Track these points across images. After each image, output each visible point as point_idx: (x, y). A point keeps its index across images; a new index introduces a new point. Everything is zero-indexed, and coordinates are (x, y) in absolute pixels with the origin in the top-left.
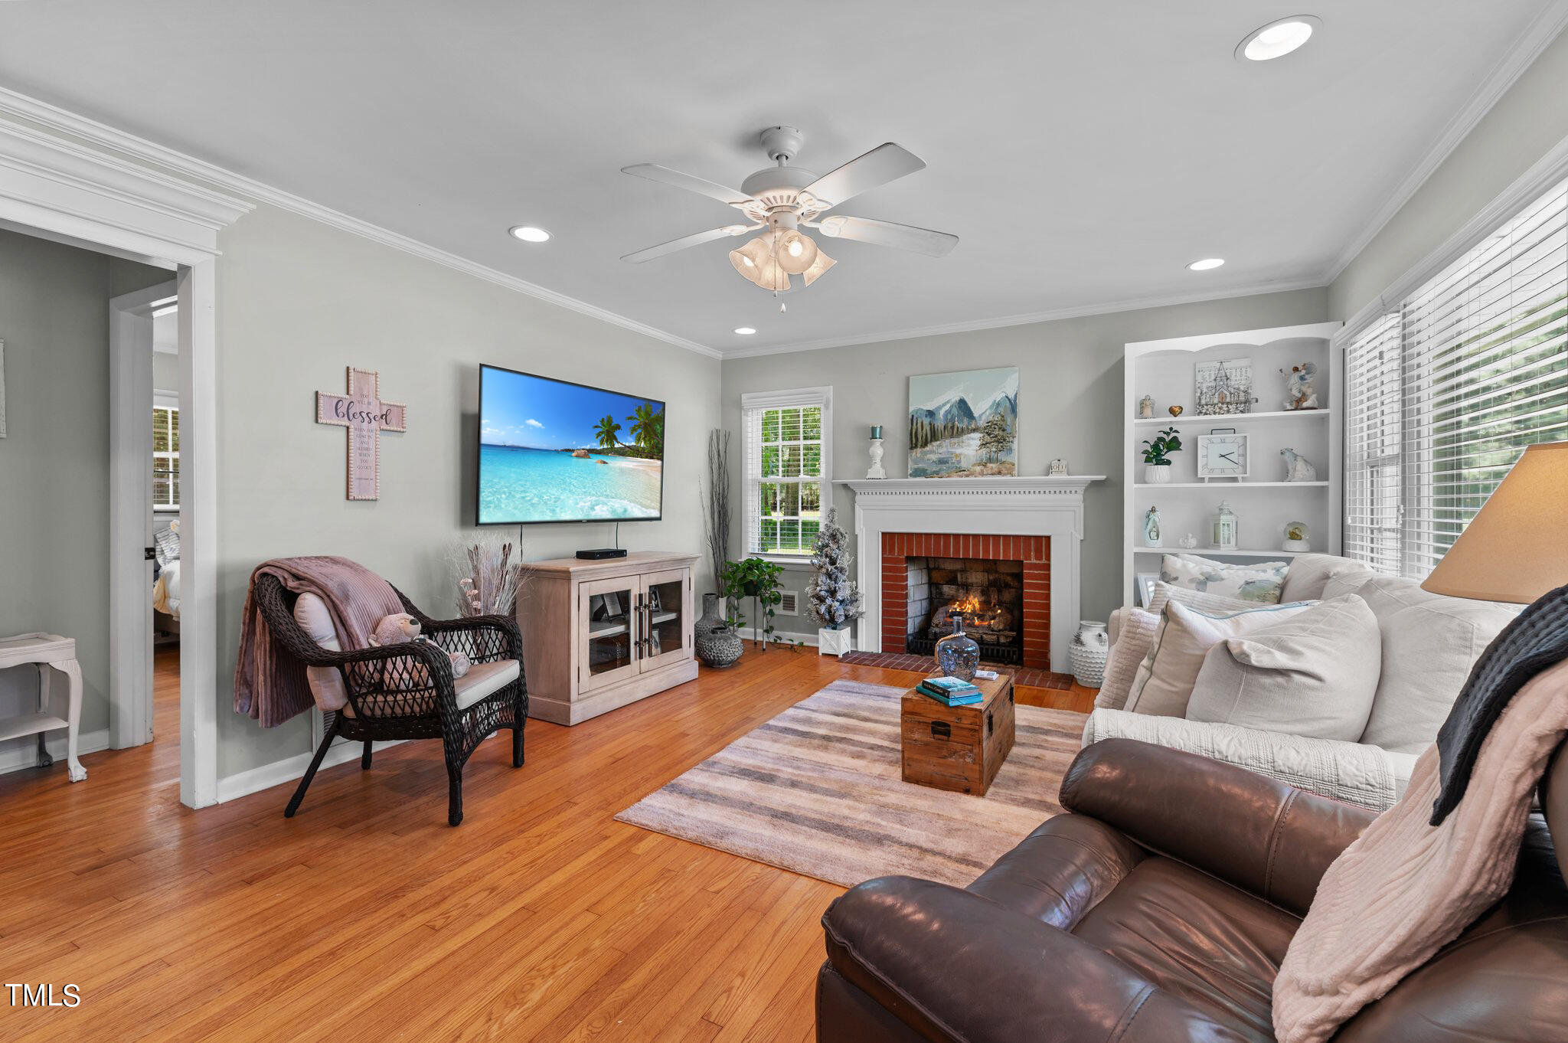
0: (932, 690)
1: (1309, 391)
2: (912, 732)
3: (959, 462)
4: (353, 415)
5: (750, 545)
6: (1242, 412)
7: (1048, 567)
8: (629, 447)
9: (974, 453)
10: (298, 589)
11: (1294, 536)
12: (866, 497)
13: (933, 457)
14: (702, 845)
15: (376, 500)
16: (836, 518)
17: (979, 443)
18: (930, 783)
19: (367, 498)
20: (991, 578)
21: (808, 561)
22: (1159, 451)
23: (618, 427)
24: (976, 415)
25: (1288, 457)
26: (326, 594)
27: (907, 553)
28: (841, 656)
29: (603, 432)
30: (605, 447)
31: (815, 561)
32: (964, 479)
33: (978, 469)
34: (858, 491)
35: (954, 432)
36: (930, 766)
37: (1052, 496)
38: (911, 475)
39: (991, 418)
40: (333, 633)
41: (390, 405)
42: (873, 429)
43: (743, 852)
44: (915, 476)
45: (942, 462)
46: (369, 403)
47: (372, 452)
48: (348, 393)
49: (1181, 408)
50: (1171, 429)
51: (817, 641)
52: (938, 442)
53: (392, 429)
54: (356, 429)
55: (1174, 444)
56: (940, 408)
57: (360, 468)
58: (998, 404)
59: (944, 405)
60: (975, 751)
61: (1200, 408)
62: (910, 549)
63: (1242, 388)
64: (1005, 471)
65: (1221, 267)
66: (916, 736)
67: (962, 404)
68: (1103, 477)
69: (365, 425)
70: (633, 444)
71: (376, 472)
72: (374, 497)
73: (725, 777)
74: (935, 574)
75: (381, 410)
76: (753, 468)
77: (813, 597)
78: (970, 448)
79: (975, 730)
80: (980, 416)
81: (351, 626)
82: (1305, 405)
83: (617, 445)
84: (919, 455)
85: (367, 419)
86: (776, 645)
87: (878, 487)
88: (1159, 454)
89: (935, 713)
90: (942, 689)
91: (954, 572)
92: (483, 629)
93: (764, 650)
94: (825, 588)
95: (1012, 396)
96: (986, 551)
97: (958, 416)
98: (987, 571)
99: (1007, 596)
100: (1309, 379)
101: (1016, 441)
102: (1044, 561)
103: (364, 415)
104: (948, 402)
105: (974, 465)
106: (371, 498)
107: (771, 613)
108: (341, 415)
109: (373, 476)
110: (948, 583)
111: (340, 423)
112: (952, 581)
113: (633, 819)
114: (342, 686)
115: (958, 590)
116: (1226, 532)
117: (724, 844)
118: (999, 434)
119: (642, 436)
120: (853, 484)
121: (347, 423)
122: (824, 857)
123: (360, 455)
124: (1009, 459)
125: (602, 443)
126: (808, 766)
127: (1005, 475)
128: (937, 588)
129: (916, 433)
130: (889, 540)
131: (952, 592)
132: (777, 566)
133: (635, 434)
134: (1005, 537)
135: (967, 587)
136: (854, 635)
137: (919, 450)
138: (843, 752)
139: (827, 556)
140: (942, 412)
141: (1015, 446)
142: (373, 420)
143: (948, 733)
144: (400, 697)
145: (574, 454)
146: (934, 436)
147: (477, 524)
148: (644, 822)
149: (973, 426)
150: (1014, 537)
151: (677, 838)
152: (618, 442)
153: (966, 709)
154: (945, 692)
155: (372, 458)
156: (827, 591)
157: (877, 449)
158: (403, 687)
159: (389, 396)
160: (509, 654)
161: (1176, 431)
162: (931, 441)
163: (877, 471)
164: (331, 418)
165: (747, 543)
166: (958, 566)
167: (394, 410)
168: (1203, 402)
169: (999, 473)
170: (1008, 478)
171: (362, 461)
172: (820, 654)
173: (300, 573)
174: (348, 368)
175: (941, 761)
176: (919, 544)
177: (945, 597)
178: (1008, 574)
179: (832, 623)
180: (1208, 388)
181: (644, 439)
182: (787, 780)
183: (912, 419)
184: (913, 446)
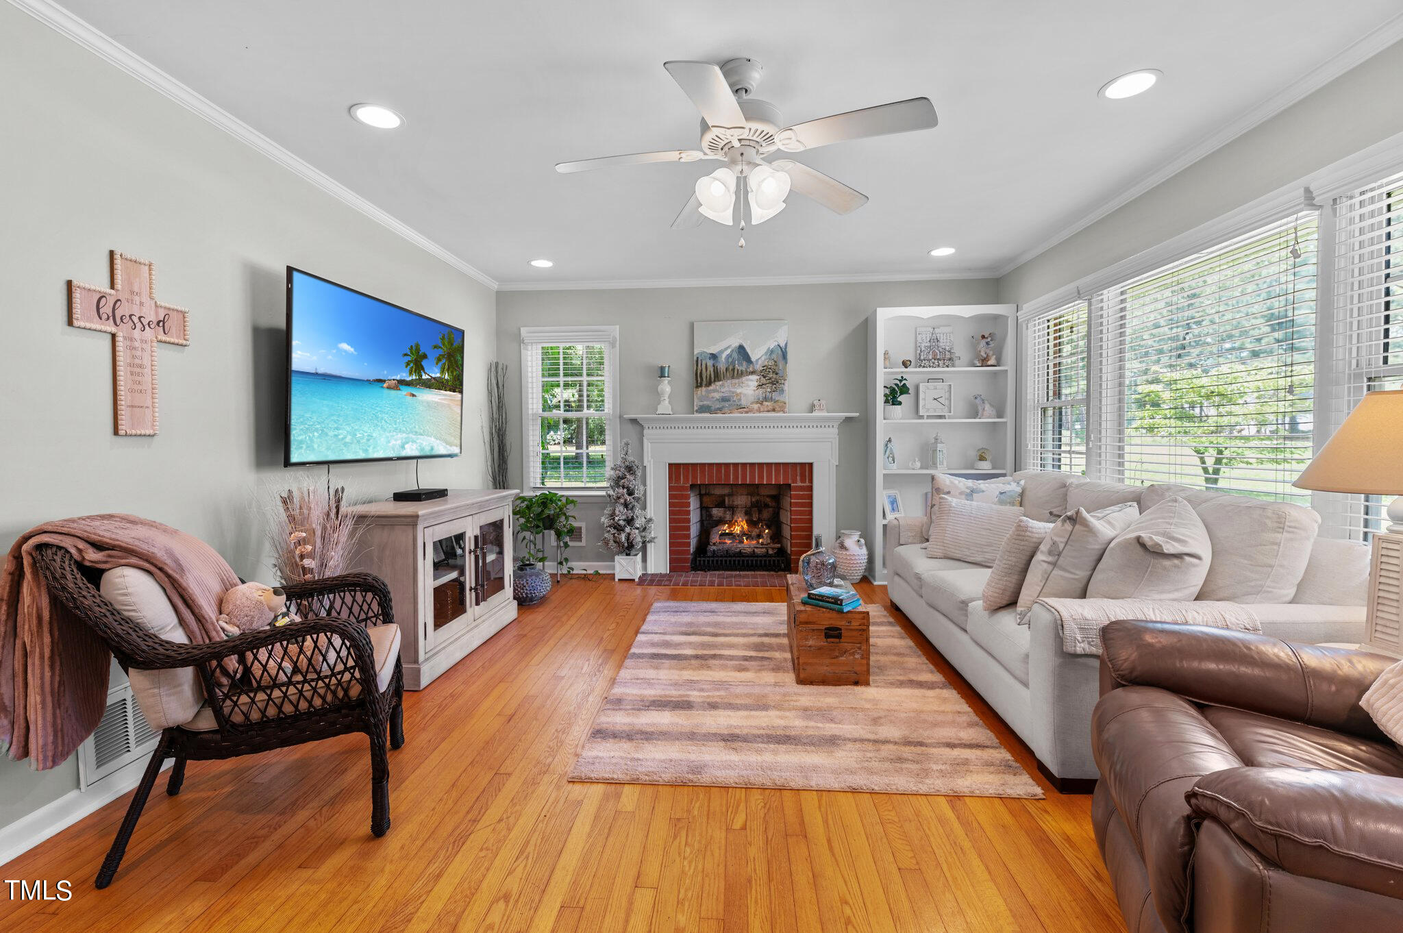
0: (821, 601)
1: (991, 353)
2: (807, 640)
3: (740, 400)
4: (121, 318)
5: (532, 480)
6: (947, 366)
7: (811, 488)
8: (434, 378)
9: (752, 392)
10: (106, 562)
11: (982, 458)
12: (654, 431)
13: (717, 395)
14: (684, 785)
15: (153, 436)
16: (630, 451)
17: (756, 384)
18: (824, 681)
19: (143, 432)
20: (754, 500)
21: (604, 493)
22: (894, 395)
23: (425, 356)
24: (753, 359)
25: (978, 401)
26: (156, 566)
27: (692, 481)
28: (637, 580)
29: (411, 361)
30: (414, 377)
31: (611, 492)
32: (743, 415)
33: (756, 406)
34: (646, 426)
35: (734, 374)
36: (824, 668)
37: (815, 430)
38: (697, 411)
39: (766, 363)
40: (175, 620)
41: (169, 309)
42: (662, 369)
43: (731, 782)
44: (700, 413)
45: (724, 399)
46: (141, 304)
47: (147, 371)
48: (112, 286)
49: (910, 361)
50: (902, 377)
51: (613, 568)
52: (721, 383)
53: (172, 340)
54: (125, 338)
55: (904, 390)
56: (722, 352)
57: (132, 391)
58: (772, 351)
59: (726, 349)
60: (863, 648)
61: (920, 363)
62: (695, 477)
63: (947, 348)
64: (778, 409)
65: (953, 254)
66: (811, 643)
67: (741, 349)
68: (856, 414)
69: (137, 333)
70: (438, 375)
71: (153, 398)
72: (151, 432)
73: (643, 712)
74: (705, 499)
75: (157, 313)
76: (534, 405)
77: (610, 526)
78: (749, 388)
79: (864, 630)
80: (757, 360)
81: (200, 607)
82: (989, 363)
83: (425, 377)
84: (704, 393)
85: (139, 325)
86: (569, 576)
87: (666, 422)
88: (894, 397)
89: (827, 619)
90: (832, 598)
91: (723, 496)
92: (344, 592)
93: (558, 582)
94: (624, 517)
95: (782, 345)
96: (752, 476)
97: (739, 360)
98: (751, 494)
99: (766, 514)
100: (992, 345)
101: (787, 383)
102: (807, 484)
103: (135, 319)
104: (728, 347)
105: (752, 403)
106: (148, 433)
107: (566, 545)
108: (105, 317)
109: (149, 403)
110: (717, 506)
111: (103, 328)
112: (721, 504)
113: (592, 775)
114: (193, 690)
115: (725, 512)
116: (941, 457)
117: (706, 778)
118: (773, 377)
119: (446, 367)
120: (642, 418)
121: (113, 329)
122: (802, 769)
123: (132, 374)
124: (781, 398)
125: (411, 373)
126: (709, 687)
127: (779, 411)
128: (707, 511)
129: (701, 373)
130: (675, 470)
131: (720, 514)
132: (571, 499)
133: (440, 364)
134: (777, 464)
135: (733, 509)
136: (644, 560)
137: (704, 389)
138: (724, 668)
139: (623, 487)
140: (724, 356)
141: (786, 388)
142: (147, 327)
143: (839, 636)
144: (277, 693)
145: (385, 385)
146: (717, 376)
147: (287, 463)
148: (606, 776)
149: (751, 369)
150: (784, 464)
151: (653, 784)
152: (425, 373)
153: (855, 613)
154: (837, 601)
155: (148, 378)
156: (624, 520)
157: (666, 387)
158: (282, 678)
159: (167, 296)
160: (381, 617)
161: (905, 379)
162: (715, 381)
163: (665, 407)
164: (91, 321)
165: (529, 478)
166: (726, 491)
167: (173, 315)
168: (922, 358)
169: (774, 410)
170: (781, 414)
171: (135, 382)
172: (617, 580)
173: (105, 540)
174: (112, 253)
175: (834, 661)
176: (703, 472)
177: (714, 519)
178: (768, 496)
179: (628, 548)
180: (925, 347)
181: (448, 370)
182: (703, 702)
183: (697, 361)
184: (699, 385)
